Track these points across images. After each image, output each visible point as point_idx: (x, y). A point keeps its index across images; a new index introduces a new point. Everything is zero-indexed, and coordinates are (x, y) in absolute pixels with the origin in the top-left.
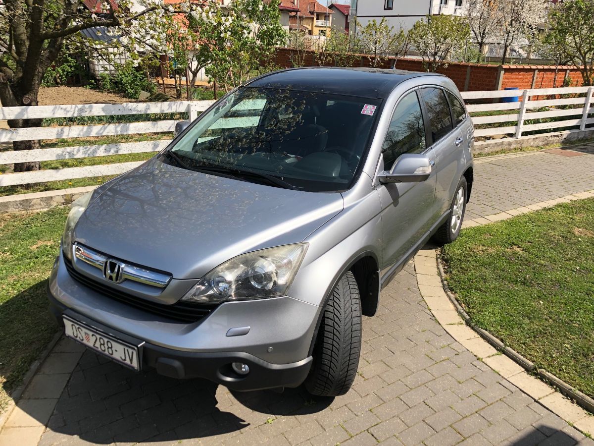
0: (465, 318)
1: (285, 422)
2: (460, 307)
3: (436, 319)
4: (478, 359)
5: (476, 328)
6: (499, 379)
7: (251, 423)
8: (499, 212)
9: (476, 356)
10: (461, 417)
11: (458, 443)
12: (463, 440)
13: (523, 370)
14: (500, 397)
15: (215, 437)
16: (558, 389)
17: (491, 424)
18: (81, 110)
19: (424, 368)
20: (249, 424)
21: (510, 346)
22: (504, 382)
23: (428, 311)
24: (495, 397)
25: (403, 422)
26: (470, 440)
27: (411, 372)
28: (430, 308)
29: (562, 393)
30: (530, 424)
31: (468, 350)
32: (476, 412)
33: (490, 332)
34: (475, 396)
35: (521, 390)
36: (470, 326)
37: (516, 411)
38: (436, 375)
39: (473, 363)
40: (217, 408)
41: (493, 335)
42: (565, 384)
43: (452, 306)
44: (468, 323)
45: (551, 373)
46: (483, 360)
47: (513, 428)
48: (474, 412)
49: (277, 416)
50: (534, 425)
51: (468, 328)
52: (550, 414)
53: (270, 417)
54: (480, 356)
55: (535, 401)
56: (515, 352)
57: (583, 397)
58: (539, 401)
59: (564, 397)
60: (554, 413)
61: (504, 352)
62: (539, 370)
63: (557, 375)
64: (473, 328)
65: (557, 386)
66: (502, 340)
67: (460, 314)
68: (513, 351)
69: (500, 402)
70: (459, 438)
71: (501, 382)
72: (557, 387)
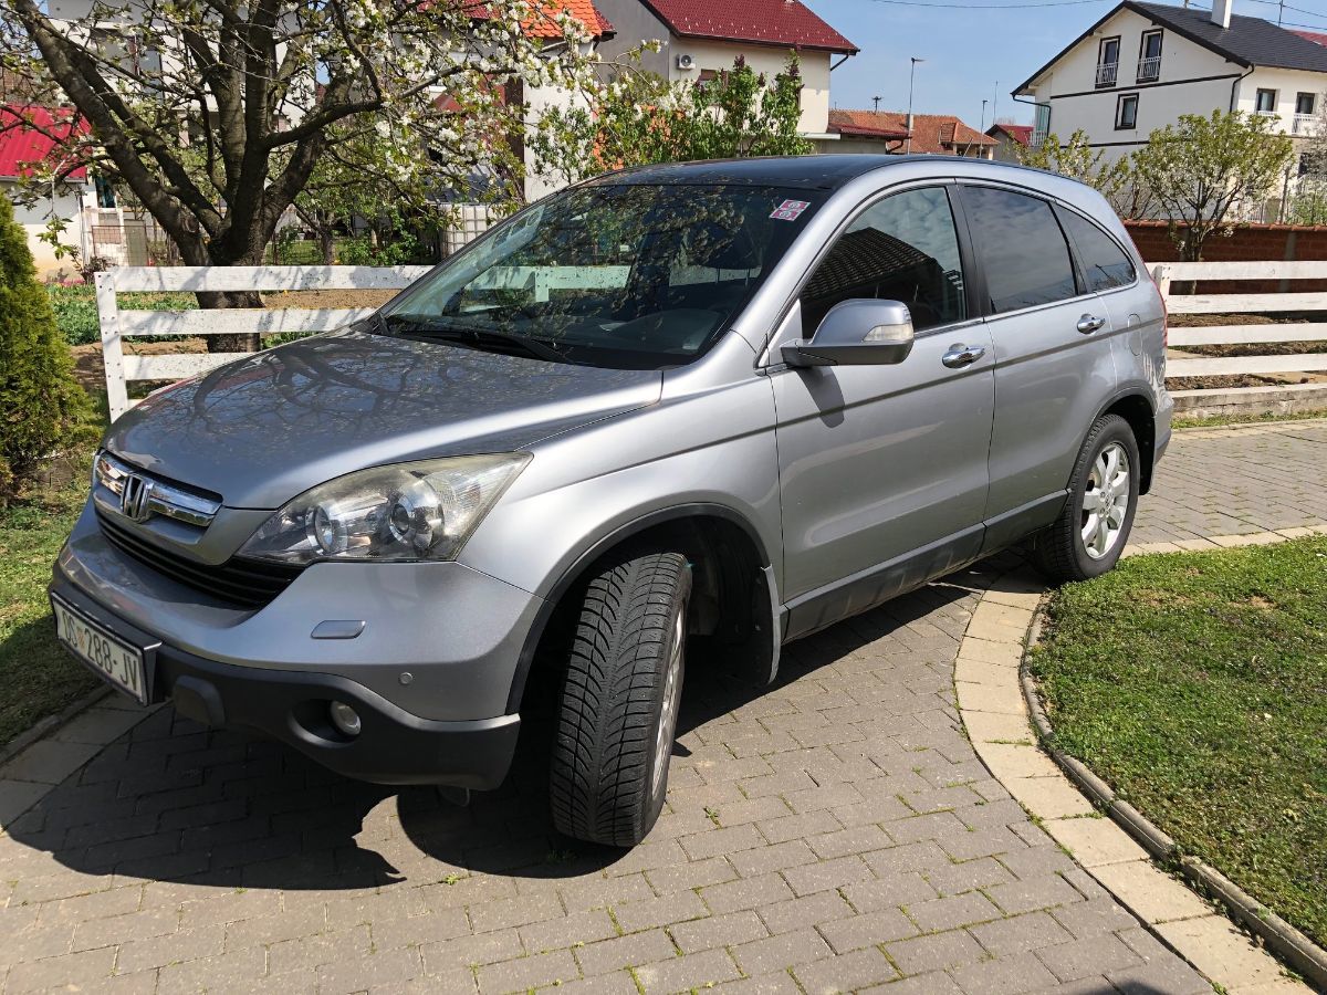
0: (1041, 731)
1: (484, 887)
2: (1037, 709)
3: (964, 729)
4: (1031, 819)
5: (1059, 755)
6: (1065, 865)
7: (409, 878)
8: (1256, 529)
9: (1027, 812)
10: (917, 932)
11: (879, 984)
12: (895, 980)
13: (1146, 855)
14: (1047, 904)
15: (318, 893)
16: (1224, 908)
17: (990, 956)
18: (310, 277)
19: (878, 821)
20: (404, 879)
21: (1129, 799)
22: (1077, 877)
23: (952, 712)
24: (1031, 903)
25: (764, 922)
26: (912, 984)
27: (839, 826)
28: (961, 705)
29: (1232, 919)
30: (1100, 973)
31: (1013, 798)
32: (964, 927)
33: (1090, 764)
34: (980, 895)
35: (1116, 898)
36: (1046, 751)
37: (1075, 938)
38: (899, 838)
39: (1011, 827)
40: (354, 841)
41: (1095, 772)
42: (1244, 896)
43: (1021, 707)
44: (1044, 745)
45: (1216, 868)
46: (1043, 823)
47: (1047, 974)
48: (958, 925)
49: (474, 873)
50: (1111, 976)
51: (1042, 754)
52: (1170, 960)
53: (455, 872)
54: (1038, 813)
55: (1144, 925)
56: (1136, 815)
57: (1282, 932)
58: (1156, 927)
59: (1235, 928)
60: (1184, 958)
61: (1110, 812)
62: (1184, 859)
63: (1230, 875)
64: (1052, 756)
65: (1224, 900)
66: (1113, 787)
67: (1034, 723)
68: (1133, 811)
69: (1041, 914)
70: (888, 974)
71: (1066, 874)
72: (1221, 902)
